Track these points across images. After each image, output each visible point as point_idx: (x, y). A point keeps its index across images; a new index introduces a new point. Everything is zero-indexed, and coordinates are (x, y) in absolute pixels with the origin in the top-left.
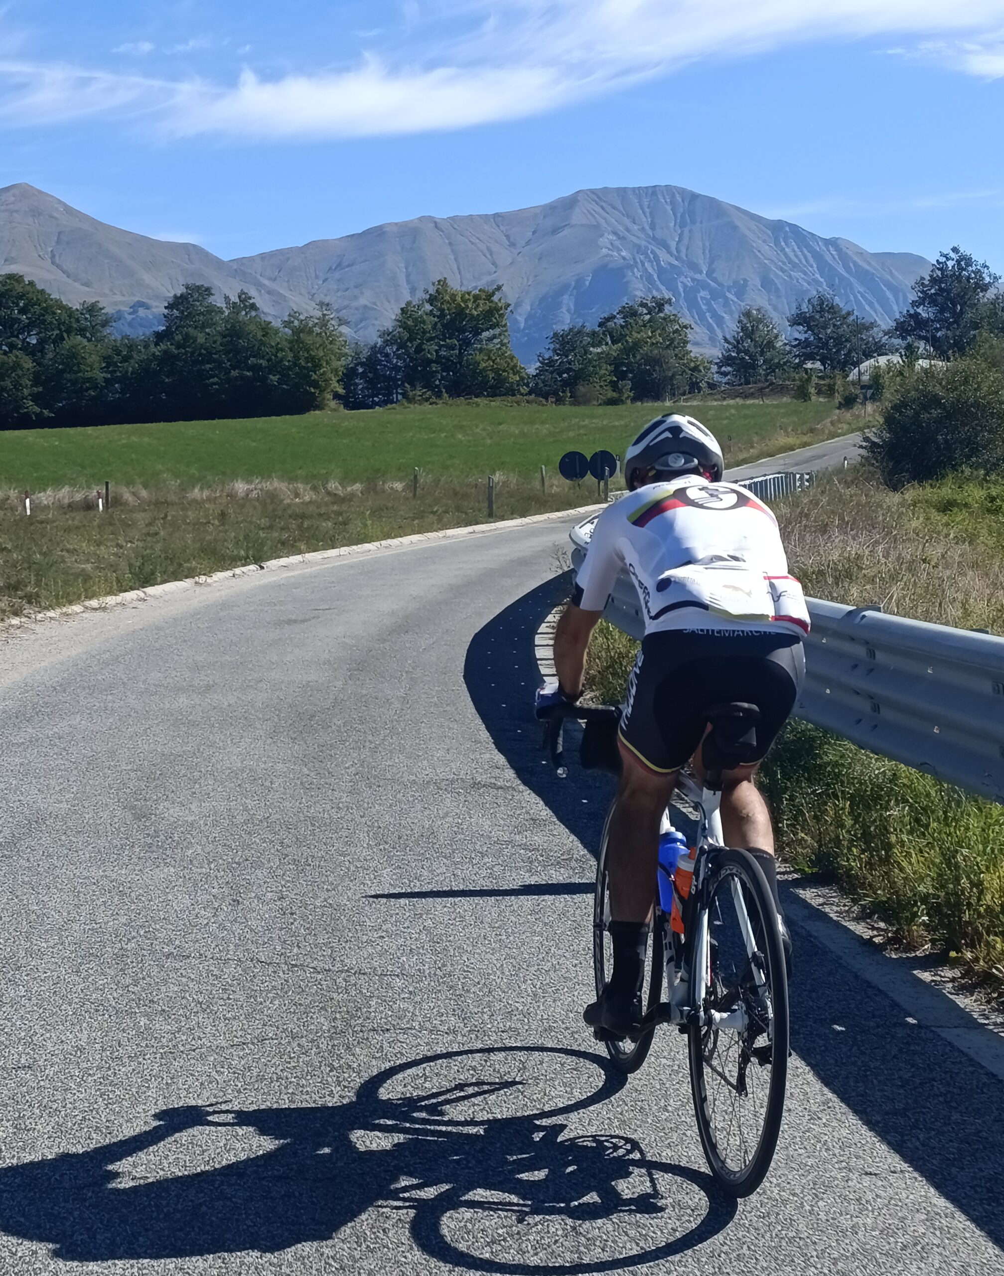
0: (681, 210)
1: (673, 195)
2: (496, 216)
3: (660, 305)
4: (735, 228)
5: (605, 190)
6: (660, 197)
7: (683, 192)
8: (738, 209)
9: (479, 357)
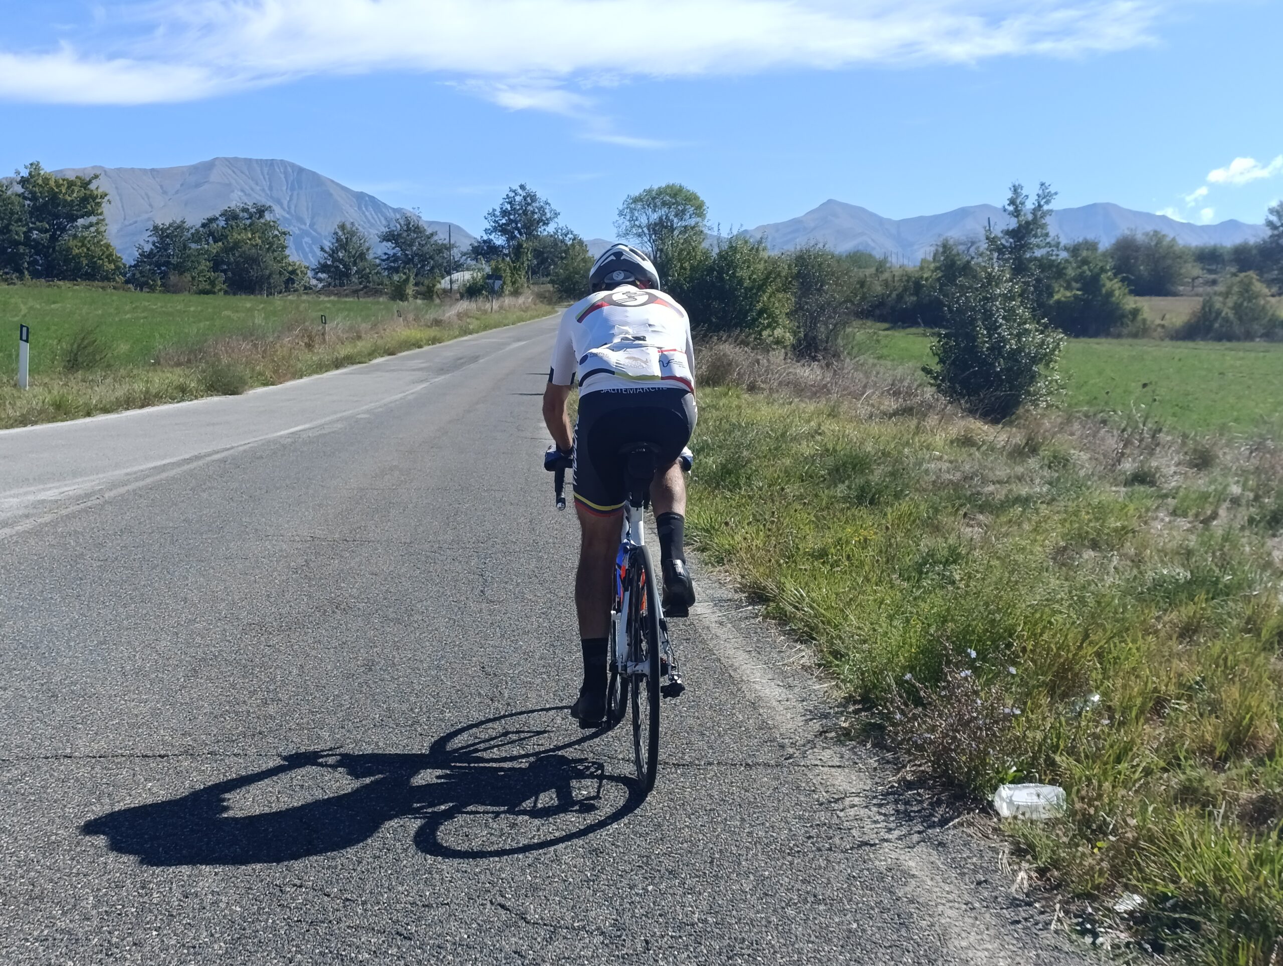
0: (292, 178)
1: (286, 167)
2: (152, 170)
3: (261, 212)
4: (331, 195)
5: (236, 159)
6: (276, 167)
7: (293, 166)
8: (332, 181)
9: (72, 243)
